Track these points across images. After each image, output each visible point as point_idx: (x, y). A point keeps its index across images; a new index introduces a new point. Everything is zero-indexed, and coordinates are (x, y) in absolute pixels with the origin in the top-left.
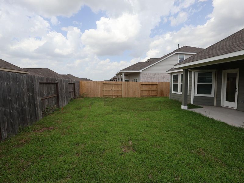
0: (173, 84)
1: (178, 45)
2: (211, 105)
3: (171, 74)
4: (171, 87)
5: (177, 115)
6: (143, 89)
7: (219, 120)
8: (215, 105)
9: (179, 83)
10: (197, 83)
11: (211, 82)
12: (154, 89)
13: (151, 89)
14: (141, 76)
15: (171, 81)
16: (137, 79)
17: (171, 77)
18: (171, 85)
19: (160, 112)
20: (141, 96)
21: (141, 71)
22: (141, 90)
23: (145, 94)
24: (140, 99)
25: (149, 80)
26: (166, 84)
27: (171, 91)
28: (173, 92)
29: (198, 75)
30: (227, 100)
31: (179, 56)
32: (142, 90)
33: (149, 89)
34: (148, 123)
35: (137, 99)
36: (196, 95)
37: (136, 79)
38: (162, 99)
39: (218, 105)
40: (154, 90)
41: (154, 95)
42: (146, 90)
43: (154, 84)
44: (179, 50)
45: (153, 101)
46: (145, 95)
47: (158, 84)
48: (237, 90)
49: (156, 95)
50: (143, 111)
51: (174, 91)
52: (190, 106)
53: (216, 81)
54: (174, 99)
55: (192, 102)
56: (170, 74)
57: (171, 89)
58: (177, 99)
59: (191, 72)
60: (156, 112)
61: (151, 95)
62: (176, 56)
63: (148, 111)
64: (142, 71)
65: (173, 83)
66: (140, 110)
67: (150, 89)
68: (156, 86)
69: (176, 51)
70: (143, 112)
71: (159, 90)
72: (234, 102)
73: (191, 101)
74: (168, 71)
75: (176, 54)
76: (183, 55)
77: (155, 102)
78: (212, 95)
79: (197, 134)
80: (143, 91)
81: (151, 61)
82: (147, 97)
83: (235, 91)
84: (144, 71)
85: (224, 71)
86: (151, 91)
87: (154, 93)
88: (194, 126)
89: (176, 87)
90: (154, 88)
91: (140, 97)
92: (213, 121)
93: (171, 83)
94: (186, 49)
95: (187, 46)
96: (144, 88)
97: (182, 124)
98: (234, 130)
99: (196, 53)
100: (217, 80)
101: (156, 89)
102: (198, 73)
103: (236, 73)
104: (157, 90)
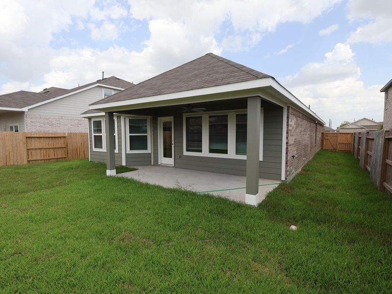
0: (95, 136)
1: (103, 72)
2: (148, 165)
3: (90, 118)
4: (91, 141)
5: (97, 187)
6: (33, 147)
7: (154, 183)
8: (152, 164)
9: (104, 134)
10: (128, 135)
11: (147, 133)
12: (60, 146)
13: (52, 147)
14: (27, 120)
15: (90, 131)
16: (16, 127)
17: (90, 124)
18: (91, 138)
19: (66, 187)
20: (29, 161)
21: (25, 109)
22: (28, 149)
23: (37, 155)
24: (26, 168)
25: (47, 130)
26: (83, 135)
27: (91, 148)
28: (94, 149)
29: (130, 123)
30: (165, 156)
31: (103, 91)
32: (29, 147)
33: (47, 147)
34: (33, 215)
35: (18, 167)
36: (129, 151)
37: (13, 125)
38: (75, 163)
39: (156, 164)
40: (58, 148)
41: (60, 156)
42: (40, 149)
43: (58, 137)
44: (104, 80)
45: (55, 169)
46: (39, 158)
47: (67, 135)
48: (173, 142)
49: (64, 156)
50: (27, 192)
51: (95, 147)
52: (121, 169)
53: (152, 132)
54: (96, 161)
55: (124, 164)
56: (87, 119)
57: (91, 145)
58: (102, 161)
59: (119, 117)
60: (58, 189)
61: (52, 157)
62: (98, 89)
63: (41, 189)
64: (28, 110)
65: (93, 134)
66: (18, 191)
67: (50, 147)
68: (62, 140)
69: (99, 81)
70: (26, 195)
71: (70, 147)
72: (171, 157)
73: (122, 162)
74: (83, 114)
75: (98, 86)
76: (111, 90)
77: (59, 170)
78: (149, 150)
79: (124, 211)
80: (34, 151)
81: (51, 93)
82: (43, 161)
83: (171, 144)
84: (32, 111)
85: (159, 119)
86: (52, 151)
87: (60, 154)
88: (121, 200)
89: (98, 141)
90: (60, 143)
91: (25, 162)
92: (147, 186)
93: (91, 134)
94: (114, 81)
95: (116, 78)
96: (35, 144)
97: (104, 200)
98: (169, 193)
99: (123, 89)
100: (153, 130)
101: (63, 146)
102: (129, 120)
103: (171, 122)
104: (66, 147)
